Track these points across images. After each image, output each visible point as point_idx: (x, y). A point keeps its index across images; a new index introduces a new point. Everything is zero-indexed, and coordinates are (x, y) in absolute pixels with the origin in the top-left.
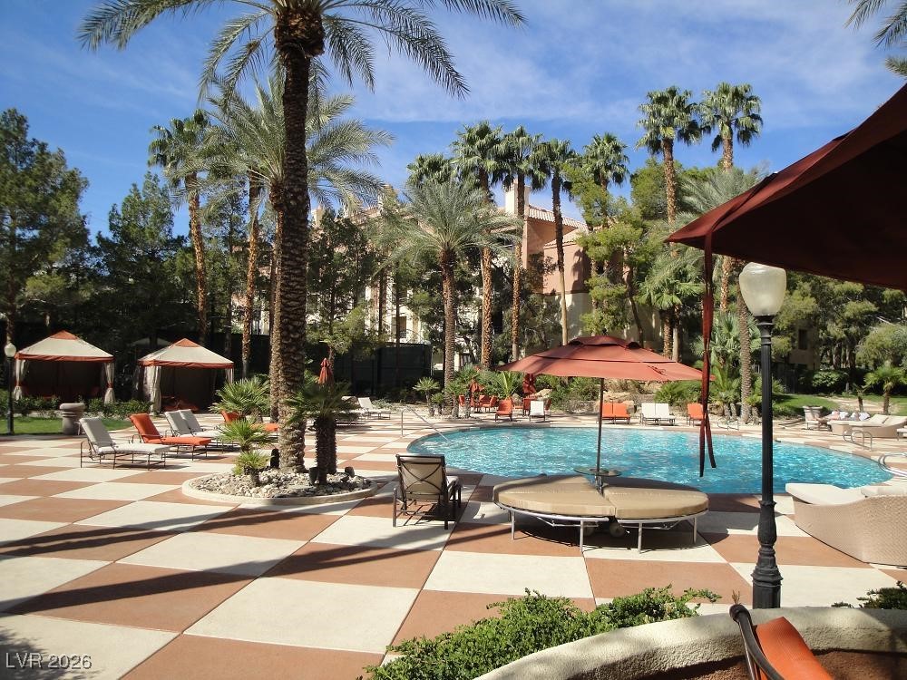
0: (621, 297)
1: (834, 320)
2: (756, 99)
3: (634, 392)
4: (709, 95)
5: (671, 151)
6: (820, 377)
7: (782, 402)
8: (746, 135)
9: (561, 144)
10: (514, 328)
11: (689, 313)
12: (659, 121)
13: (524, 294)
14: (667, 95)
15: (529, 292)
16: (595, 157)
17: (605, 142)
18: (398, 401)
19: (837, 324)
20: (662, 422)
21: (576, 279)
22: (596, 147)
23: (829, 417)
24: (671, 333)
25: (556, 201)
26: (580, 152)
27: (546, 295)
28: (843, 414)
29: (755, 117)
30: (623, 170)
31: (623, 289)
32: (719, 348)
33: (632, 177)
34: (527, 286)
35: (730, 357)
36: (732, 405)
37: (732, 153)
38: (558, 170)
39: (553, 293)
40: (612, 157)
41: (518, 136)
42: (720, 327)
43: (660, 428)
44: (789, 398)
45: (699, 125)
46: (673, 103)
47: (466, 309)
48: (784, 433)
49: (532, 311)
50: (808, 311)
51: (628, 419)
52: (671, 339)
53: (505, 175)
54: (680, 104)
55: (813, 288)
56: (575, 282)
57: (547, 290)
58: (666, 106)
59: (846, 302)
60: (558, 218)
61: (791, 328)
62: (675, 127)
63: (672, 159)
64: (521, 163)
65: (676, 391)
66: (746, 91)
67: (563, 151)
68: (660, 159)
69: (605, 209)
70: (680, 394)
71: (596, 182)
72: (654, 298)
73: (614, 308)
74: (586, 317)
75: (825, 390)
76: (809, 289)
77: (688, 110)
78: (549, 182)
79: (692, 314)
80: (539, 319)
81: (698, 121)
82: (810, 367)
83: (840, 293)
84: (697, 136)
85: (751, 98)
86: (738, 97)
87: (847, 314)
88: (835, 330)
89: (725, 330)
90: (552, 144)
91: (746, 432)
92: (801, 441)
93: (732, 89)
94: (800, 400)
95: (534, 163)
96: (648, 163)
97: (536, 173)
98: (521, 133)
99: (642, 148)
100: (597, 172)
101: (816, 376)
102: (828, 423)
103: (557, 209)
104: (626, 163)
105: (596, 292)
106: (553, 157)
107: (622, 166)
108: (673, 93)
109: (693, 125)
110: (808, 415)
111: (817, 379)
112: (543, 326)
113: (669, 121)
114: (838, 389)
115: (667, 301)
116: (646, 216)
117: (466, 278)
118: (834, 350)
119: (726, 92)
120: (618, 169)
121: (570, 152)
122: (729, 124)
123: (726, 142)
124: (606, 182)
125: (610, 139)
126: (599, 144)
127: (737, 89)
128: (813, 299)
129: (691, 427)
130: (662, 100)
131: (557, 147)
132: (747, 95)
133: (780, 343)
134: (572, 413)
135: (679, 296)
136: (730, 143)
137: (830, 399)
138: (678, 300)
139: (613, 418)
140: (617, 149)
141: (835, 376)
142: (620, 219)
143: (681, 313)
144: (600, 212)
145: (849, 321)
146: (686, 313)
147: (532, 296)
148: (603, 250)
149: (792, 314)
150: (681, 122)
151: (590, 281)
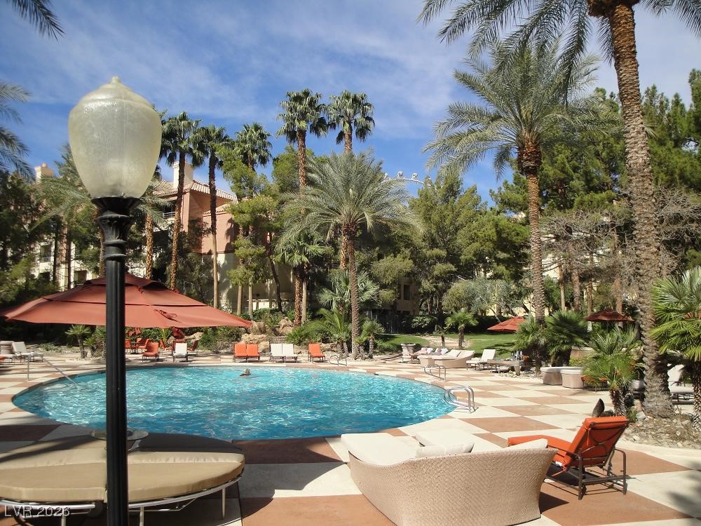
0: (262, 256)
1: (427, 277)
2: (370, 105)
3: (270, 334)
4: (334, 98)
5: (304, 140)
6: (417, 321)
7: (388, 340)
8: (363, 132)
9: (217, 129)
10: (172, 281)
11: (316, 271)
12: (295, 115)
13: (182, 253)
14: (301, 95)
15: (188, 251)
16: (245, 142)
17: (253, 130)
18: (64, 344)
19: (429, 281)
20: (287, 360)
21: (229, 241)
22: (246, 134)
23: (419, 352)
24: (301, 286)
25: (212, 176)
26: (233, 137)
27: (204, 254)
28: (429, 350)
29: (369, 119)
30: (266, 154)
31: (262, 249)
32: (339, 298)
33: (274, 160)
34: (186, 246)
35: (347, 305)
36: (345, 344)
37: (351, 145)
38: (213, 151)
39: (210, 253)
40: (259, 142)
41: (181, 120)
42: (339, 282)
43: (284, 365)
44: (393, 337)
45: (327, 122)
46: (306, 102)
47: (135, 265)
48: (384, 367)
49: (191, 267)
50: (408, 270)
51: (259, 357)
52: (301, 291)
53: (169, 153)
54: (312, 103)
55: (412, 252)
56: (228, 244)
57: (205, 250)
58: (301, 104)
59: (435, 263)
60: (213, 190)
61: (394, 283)
62: (307, 121)
63: (304, 146)
64: (181, 142)
65: (303, 333)
66: (363, 99)
67: (219, 135)
68: (296, 146)
69: (250, 184)
70: (307, 335)
71: (243, 162)
72: (287, 257)
73: (255, 265)
74: (232, 272)
75: (421, 330)
76: (409, 254)
77: (318, 109)
78: (207, 161)
79: (319, 271)
80: (196, 274)
81: (326, 118)
82: (412, 314)
83: (431, 257)
84: (324, 130)
85: (366, 104)
86: (356, 102)
87: (436, 273)
88: (427, 285)
89: (343, 284)
90: (210, 129)
91: (353, 367)
92: (394, 374)
93: (352, 96)
94: (401, 339)
95: (194, 144)
96: (287, 149)
97: (194, 152)
98: (184, 118)
99: (281, 136)
100: (246, 155)
101: (414, 320)
102: (418, 357)
103: (212, 183)
104: (269, 148)
105: (240, 252)
106: (210, 139)
107: (267, 150)
108: (307, 94)
109: (322, 121)
110: (405, 351)
111: (415, 322)
112: (198, 279)
113: (303, 116)
114: (429, 330)
115: (297, 259)
116: (282, 190)
117: (134, 238)
118: (428, 301)
119: (348, 98)
120: (263, 153)
121: (225, 138)
122: (350, 123)
123: (347, 136)
124: (253, 162)
125: (257, 128)
126: (248, 131)
127: (355, 96)
128: (411, 261)
129: (311, 363)
130: (298, 99)
131: (214, 131)
132: (364, 102)
133: (387, 294)
134: (217, 353)
135: (307, 256)
136: (350, 137)
137: (423, 338)
138: (305, 259)
139: (247, 357)
140: (262, 136)
141: (427, 320)
142: (262, 192)
143: (310, 271)
144: (245, 185)
145: (438, 278)
146: (314, 270)
147: (190, 255)
148: (247, 217)
149: (396, 272)
150: (312, 117)
151: (236, 242)
